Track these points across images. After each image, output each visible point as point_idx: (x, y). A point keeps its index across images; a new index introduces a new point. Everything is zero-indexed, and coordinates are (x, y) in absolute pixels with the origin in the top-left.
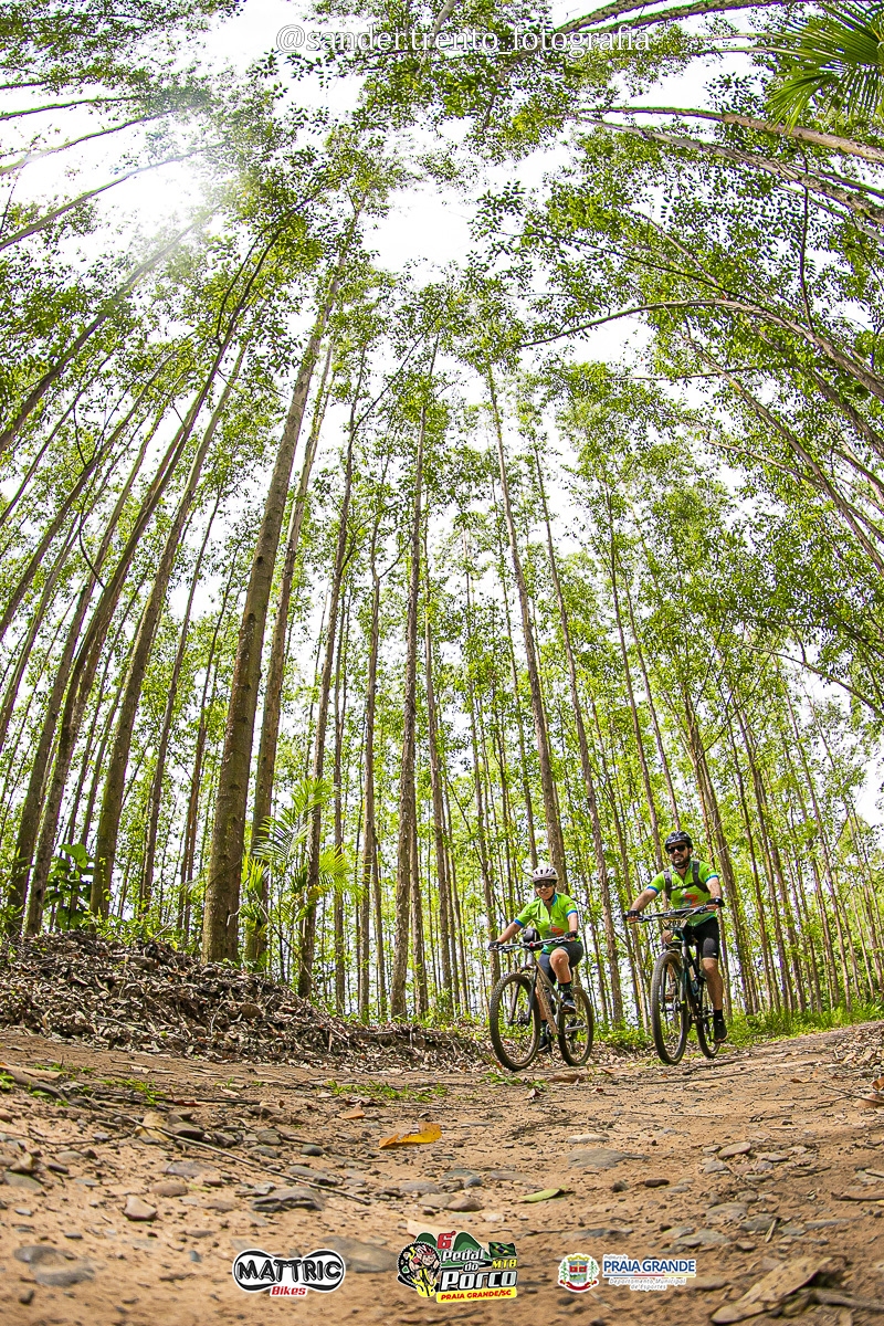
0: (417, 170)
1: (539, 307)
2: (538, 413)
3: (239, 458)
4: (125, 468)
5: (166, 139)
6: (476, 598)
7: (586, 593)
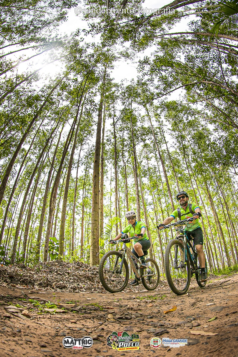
1: (157, 88)
2: (160, 116)
7: (178, 161)
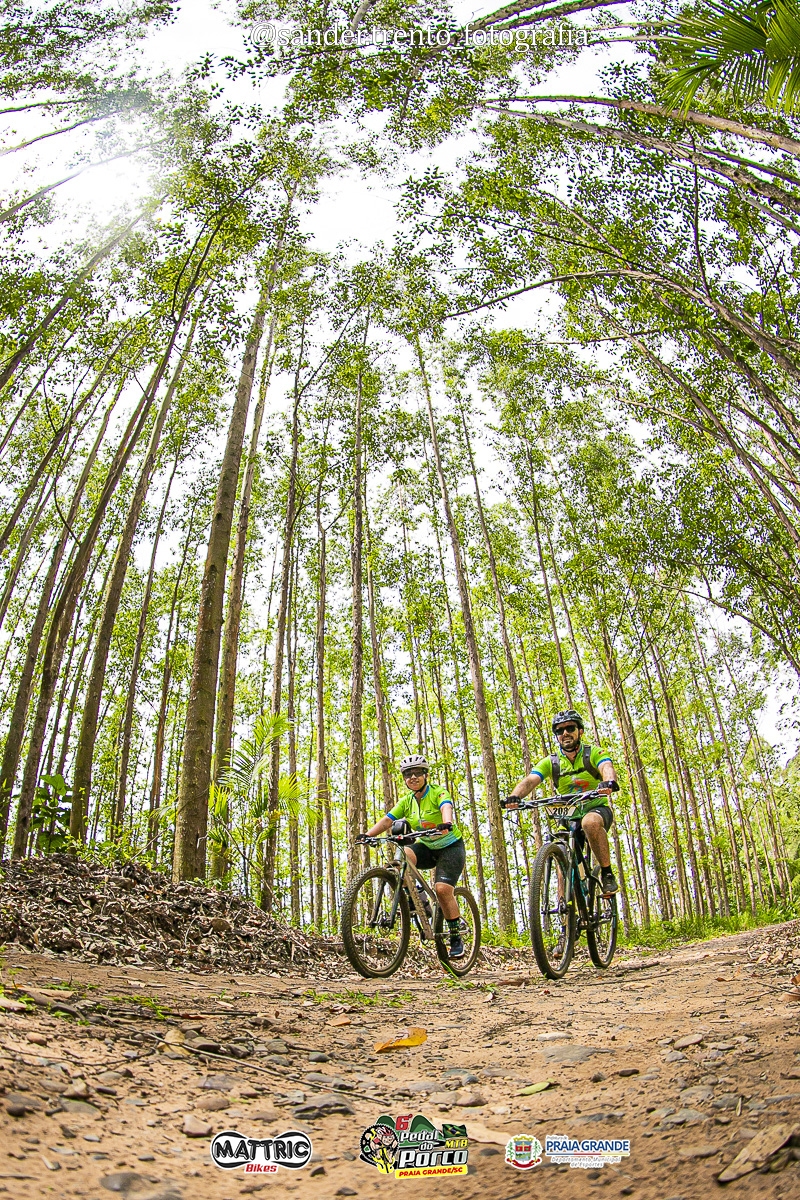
0: (342, 159)
1: (461, 280)
2: (462, 377)
3: (193, 424)
4: (90, 436)
5: (114, 137)
6: (412, 547)
7: (511, 539)
